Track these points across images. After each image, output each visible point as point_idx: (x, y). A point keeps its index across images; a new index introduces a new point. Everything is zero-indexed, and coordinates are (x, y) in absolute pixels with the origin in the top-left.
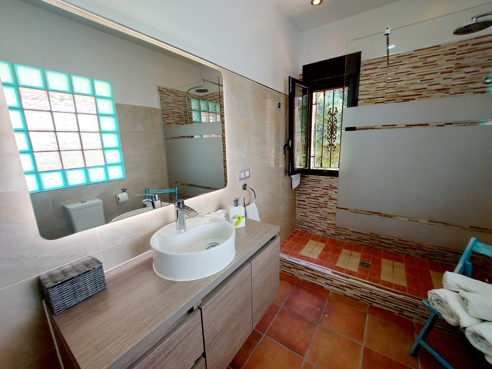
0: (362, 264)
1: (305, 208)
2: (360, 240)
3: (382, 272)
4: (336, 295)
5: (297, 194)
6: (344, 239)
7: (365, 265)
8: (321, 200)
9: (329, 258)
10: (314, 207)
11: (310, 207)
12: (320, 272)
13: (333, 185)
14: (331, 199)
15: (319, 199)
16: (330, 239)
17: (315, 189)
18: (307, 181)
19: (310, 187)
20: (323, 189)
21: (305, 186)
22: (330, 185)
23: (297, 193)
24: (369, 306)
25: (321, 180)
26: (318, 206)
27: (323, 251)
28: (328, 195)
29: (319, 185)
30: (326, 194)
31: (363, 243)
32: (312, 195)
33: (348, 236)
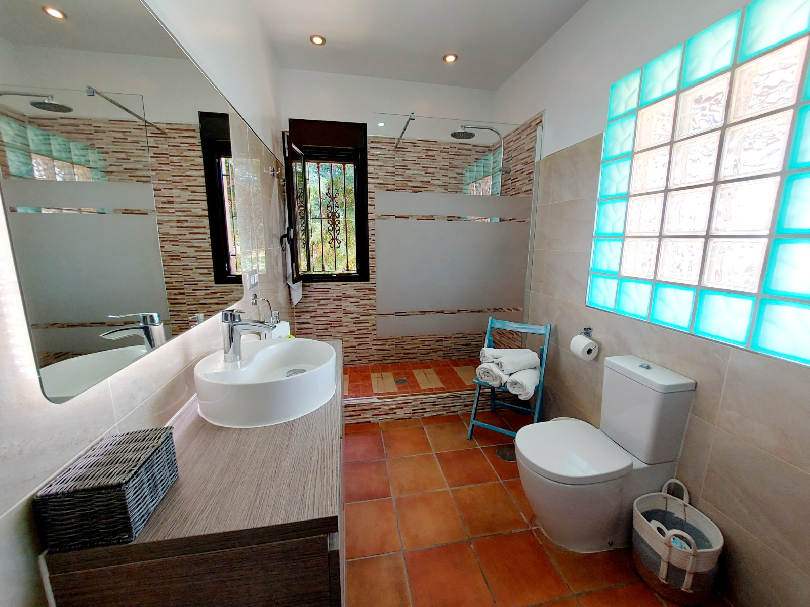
0: (397, 382)
1: (310, 332)
2: (385, 357)
3: (419, 382)
4: (387, 424)
5: (295, 314)
6: (367, 362)
7: (401, 382)
8: (333, 316)
9: (361, 388)
10: (323, 328)
11: (317, 330)
12: (364, 404)
13: (347, 293)
14: (346, 313)
15: (329, 316)
16: (350, 368)
17: (322, 302)
18: (309, 292)
19: (315, 299)
20: (334, 300)
21: (306, 300)
22: (343, 294)
23: (296, 312)
24: (421, 419)
25: (330, 289)
26: (329, 326)
27: (349, 383)
28: (341, 308)
29: (329, 296)
30: (339, 307)
31: (388, 361)
32: (319, 311)
33: (372, 357)
